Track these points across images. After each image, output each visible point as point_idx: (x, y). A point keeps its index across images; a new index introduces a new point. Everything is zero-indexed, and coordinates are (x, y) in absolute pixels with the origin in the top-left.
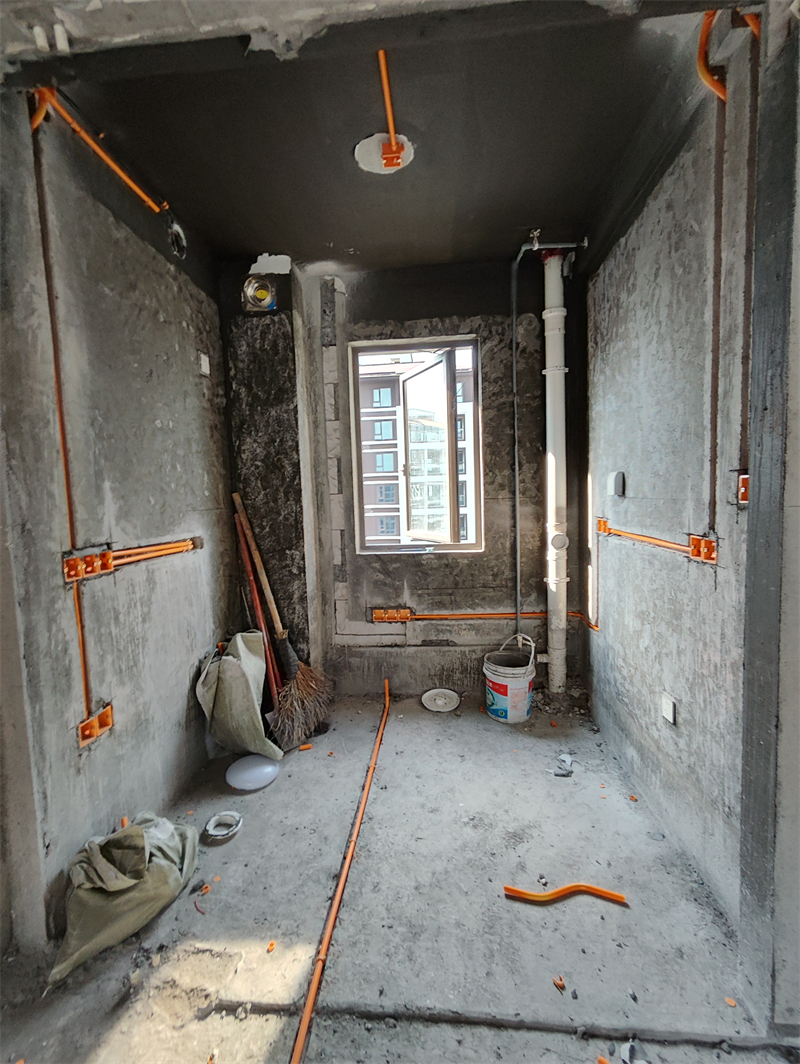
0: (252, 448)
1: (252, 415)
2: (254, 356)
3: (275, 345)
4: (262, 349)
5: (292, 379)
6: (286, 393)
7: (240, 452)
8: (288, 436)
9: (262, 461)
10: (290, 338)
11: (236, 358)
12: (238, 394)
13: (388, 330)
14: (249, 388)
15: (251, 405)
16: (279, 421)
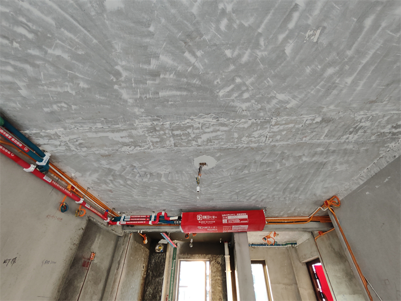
0: (150, 290)
1: (152, 280)
2: (156, 263)
3: (161, 261)
4: (158, 262)
5: (163, 270)
6: (161, 274)
7: (146, 291)
8: (160, 287)
9: (152, 295)
10: (165, 259)
11: (151, 264)
12: (149, 273)
13: (188, 257)
14: (152, 272)
15: (152, 277)
16: (158, 282)
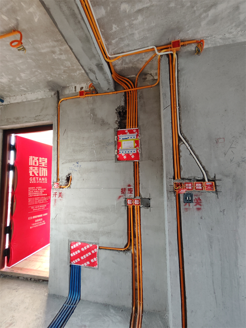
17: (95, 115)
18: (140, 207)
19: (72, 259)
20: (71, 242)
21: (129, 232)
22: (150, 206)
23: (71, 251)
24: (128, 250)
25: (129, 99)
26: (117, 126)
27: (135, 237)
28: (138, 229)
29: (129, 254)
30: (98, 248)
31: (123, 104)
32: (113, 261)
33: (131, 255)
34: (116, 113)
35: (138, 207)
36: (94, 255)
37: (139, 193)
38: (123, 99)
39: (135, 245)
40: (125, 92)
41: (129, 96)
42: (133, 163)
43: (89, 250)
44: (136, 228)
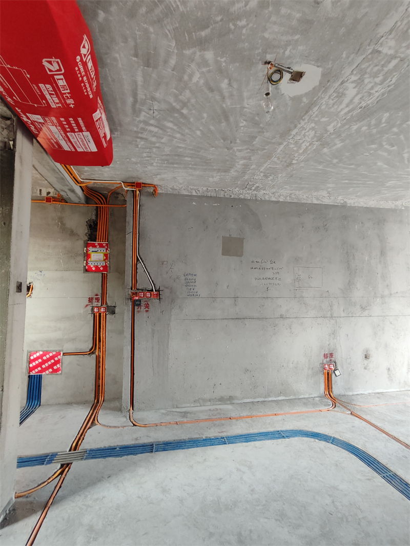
17: (63, 224)
18: (106, 315)
19: (31, 369)
20: (30, 352)
21: (95, 337)
22: (115, 313)
23: (30, 361)
24: (93, 353)
25: (100, 213)
26: (86, 238)
27: (100, 341)
28: (103, 334)
29: (94, 356)
30: (62, 355)
31: (94, 218)
32: (78, 365)
33: (95, 356)
34: (86, 225)
35: (104, 314)
36: (57, 362)
37: (106, 302)
38: (94, 213)
39: (99, 348)
40: (97, 207)
41: (100, 210)
42: (101, 275)
43: (52, 358)
44: (102, 333)
